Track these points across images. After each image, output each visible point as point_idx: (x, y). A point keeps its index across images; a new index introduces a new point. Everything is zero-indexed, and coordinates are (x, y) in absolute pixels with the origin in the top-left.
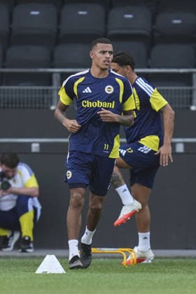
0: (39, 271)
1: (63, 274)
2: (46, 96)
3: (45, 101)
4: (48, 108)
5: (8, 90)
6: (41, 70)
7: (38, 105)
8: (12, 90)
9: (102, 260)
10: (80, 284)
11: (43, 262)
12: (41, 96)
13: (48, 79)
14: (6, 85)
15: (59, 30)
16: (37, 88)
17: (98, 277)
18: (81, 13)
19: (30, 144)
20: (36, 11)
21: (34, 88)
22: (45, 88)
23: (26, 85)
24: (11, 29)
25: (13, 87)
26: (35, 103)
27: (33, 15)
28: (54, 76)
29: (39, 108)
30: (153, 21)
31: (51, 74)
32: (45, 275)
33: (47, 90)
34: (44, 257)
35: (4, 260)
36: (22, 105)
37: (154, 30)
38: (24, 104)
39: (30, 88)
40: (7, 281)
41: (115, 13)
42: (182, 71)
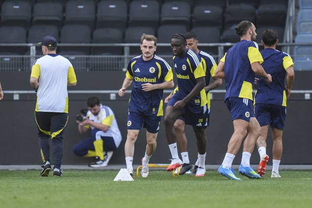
0: (116, 179)
1: (132, 181)
2: (120, 62)
3: (120, 65)
4: (121, 70)
5: (94, 58)
6: (117, 45)
7: (114, 68)
8: (97, 58)
9: (158, 172)
10: (144, 188)
11: (119, 173)
12: (117, 62)
13: (121, 51)
14: (93, 55)
15: (128, 18)
16: (114, 56)
17: (156, 183)
18: (143, 6)
19: (109, 94)
20: (113, 5)
21: (112, 56)
22: (120, 56)
23: (107, 55)
24: (96, 17)
25: (98, 56)
26: (113, 67)
27: (111, 8)
28: (126, 48)
29: (115, 70)
30: (192, 12)
31: (123, 47)
32: (120, 182)
33: (121, 58)
34: (119, 170)
35: (93, 172)
36: (104, 68)
37: (192, 17)
38: (102, 67)
39: (109, 56)
40: (95, 186)
41: (166, 6)
42: (211, 45)
